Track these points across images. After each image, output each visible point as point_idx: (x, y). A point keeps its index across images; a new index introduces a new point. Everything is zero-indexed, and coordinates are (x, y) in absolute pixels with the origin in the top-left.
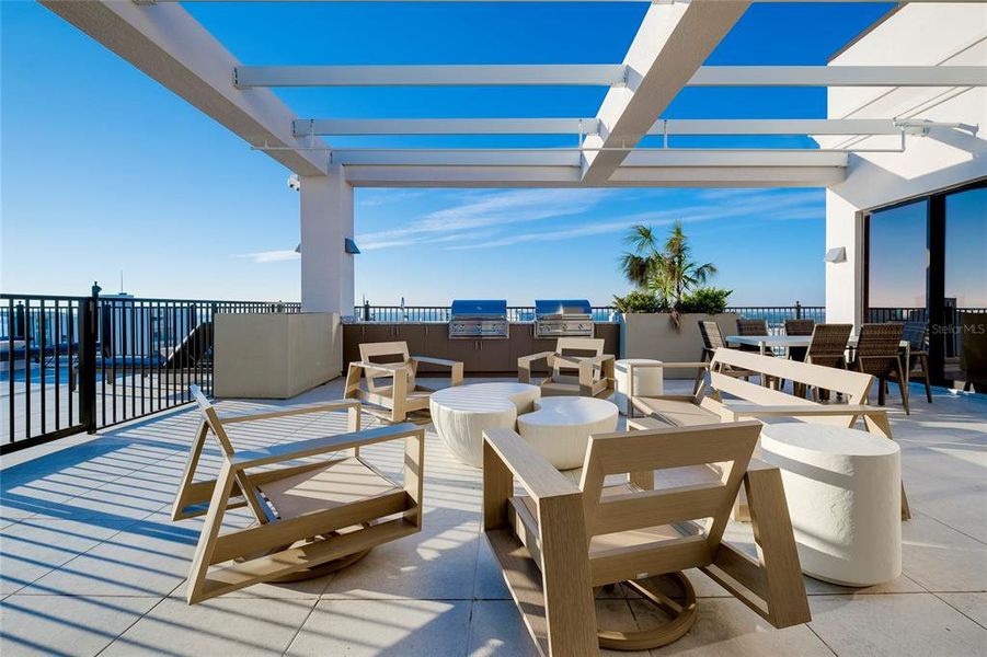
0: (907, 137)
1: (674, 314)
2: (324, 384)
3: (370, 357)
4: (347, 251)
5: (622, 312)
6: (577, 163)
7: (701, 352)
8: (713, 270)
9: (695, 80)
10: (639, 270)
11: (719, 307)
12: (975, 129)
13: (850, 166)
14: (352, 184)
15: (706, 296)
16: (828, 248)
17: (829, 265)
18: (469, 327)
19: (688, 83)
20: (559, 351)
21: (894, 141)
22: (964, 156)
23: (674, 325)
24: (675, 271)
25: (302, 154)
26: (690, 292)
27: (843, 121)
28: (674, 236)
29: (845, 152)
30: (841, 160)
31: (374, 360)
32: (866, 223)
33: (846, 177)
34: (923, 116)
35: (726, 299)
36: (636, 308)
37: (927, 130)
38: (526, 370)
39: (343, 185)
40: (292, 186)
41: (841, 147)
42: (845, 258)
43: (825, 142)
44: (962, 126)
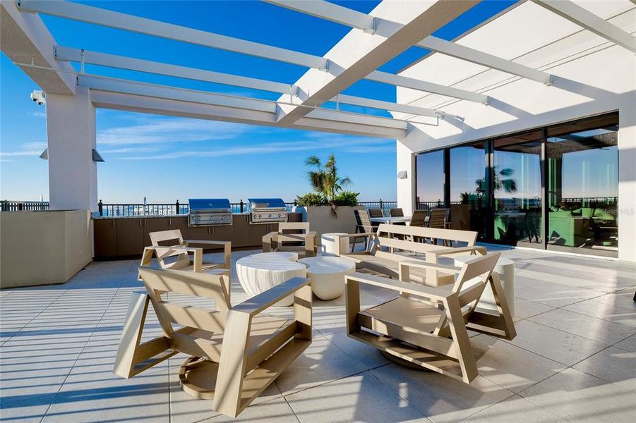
0: (439, 120)
1: (334, 206)
2: (83, 269)
3: (158, 242)
4: (93, 160)
5: (303, 206)
6: (273, 110)
7: (355, 227)
8: (349, 182)
9: (370, 77)
10: (317, 180)
11: (355, 202)
12: (463, 119)
13: (409, 130)
14: (96, 105)
15: (349, 196)
16: (398, 171)
17: (399, 180)
18: (208, 218)
19: (366, 77)
20: (280, 231)
21: (434, 120)
22: (458, 131)
23: (334, 213)
24: (332, 181)
25: (59, 74)
26: (338, 194)
27: (405, 106)
28: (330, 161)
29: (406, 121)
30: (404, 126)
31: (161, 244)
32: (415, 159)
33: (406, 135)
34: (442, 110)
35: (357, 198)
36: (312, 204)
37: (443, 116)
38: (268, 244)
39: (90, 106)
40: (35, 100)
41: (404, 119)
42: (406, 177)
43: (396, 115)
44: (458, 117)
